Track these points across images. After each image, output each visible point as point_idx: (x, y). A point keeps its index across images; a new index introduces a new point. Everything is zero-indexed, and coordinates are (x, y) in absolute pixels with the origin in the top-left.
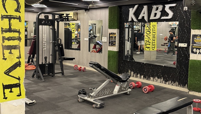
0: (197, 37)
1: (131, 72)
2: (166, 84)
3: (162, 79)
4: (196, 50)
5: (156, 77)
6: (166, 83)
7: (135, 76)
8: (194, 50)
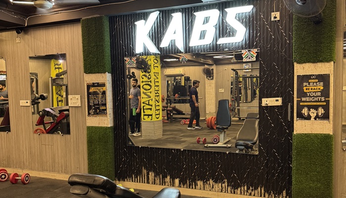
0: (310, 81)
1: (148, 174)
2: (234, 193)
3: (224, 183)
4: (309, 110)
5: (211, 180)
6: (236, 191)
7: (158, 181)
8: (303, 112)
